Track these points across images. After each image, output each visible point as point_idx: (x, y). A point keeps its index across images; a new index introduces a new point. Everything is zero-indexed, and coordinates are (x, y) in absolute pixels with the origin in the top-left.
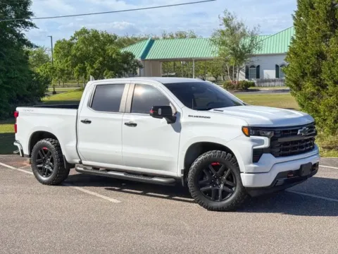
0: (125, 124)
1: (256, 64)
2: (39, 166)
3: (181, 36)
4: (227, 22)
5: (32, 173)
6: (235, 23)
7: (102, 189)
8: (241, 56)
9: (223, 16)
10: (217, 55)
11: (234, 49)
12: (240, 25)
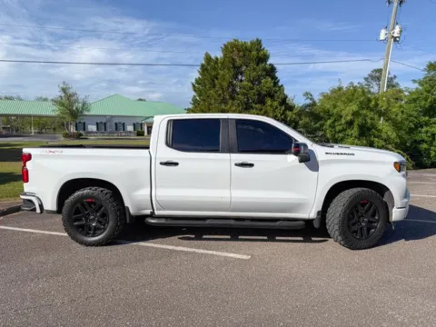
0: (236, 165)
1: (82, 121)
2: (76, 223)
3: (10, 98)
4: (64, 90)
5: (66, 234)
6: (71, 91)
7: (175, 239)
8: (75, 114)
9: (62, 85)
10: (57, 113)
11: (70, 110)
12: (75, 94)
